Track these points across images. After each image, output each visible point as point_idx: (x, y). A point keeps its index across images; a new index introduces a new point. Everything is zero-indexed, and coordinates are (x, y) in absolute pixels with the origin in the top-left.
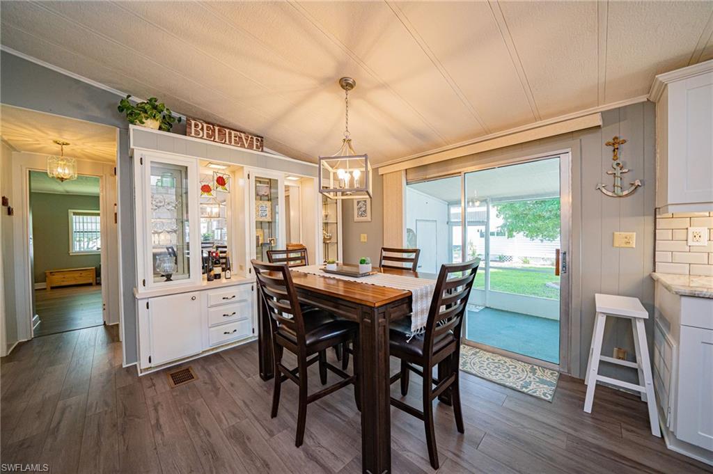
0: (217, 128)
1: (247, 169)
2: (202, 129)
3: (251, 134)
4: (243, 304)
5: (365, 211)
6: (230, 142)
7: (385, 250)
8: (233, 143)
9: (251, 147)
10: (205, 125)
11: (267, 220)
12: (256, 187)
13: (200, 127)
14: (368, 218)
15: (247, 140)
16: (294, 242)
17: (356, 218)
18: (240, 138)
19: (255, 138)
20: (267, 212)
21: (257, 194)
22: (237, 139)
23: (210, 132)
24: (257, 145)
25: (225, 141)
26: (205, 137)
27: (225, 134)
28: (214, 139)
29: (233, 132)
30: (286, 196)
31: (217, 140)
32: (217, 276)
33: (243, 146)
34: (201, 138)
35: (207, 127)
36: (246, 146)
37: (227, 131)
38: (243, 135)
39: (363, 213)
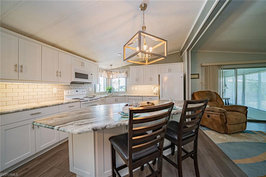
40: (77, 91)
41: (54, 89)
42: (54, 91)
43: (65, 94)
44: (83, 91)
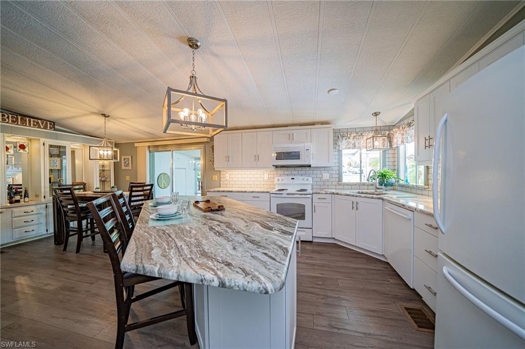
0: (19, 117)
1: (42, 140)
2: (8, 117)
3: (45, 120)
4: (39, 215)
5: (128, 164)
6: (30, 124)
7: (132, 183)
8: (32, 125)
9: (45, 127)
10: (10, 116)
11: (57, 168)
12: (49, 149)
13: (6, 116)
14: (130, 168)
15: (42, 124)
16: (78, 180)
17: (123, 167)
18: (38, 123)
19: (48, 123)
20: (57, 164)
21: (50, 154)
22: (35, 123)
23: (14, 119)
24: (50, 127)
25: (26, 124)
26: (10, 122)
27: (26, 120)
28: (18, 123)
29: (32, 120)
30: (72, 151)
31: (19, 123)
32: (18, 201)
33: (39, 127)
34: (7, 123)
35: (12, 117)
36: (42, 127)
37: (28, 119)
38: (39, 121)
39: (127, 165)
40: (293, 179)
41: (265, 175)
42: (265, 177)
43: (276, 181)
44: (303, 179)
